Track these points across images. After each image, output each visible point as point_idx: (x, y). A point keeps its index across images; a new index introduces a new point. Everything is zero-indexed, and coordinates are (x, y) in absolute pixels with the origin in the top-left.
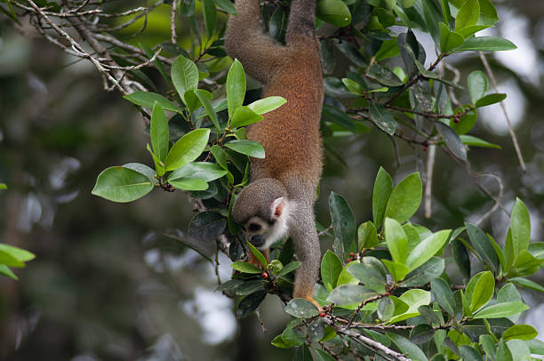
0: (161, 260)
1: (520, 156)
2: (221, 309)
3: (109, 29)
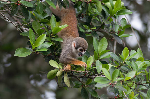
0: (35, 83)
2: (52, 97)
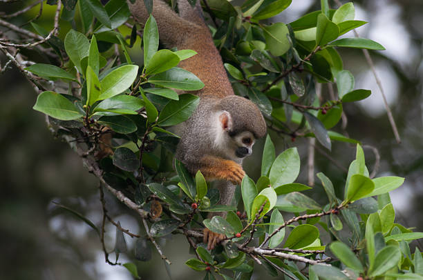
1: (395, 129)
3: (6, 16)
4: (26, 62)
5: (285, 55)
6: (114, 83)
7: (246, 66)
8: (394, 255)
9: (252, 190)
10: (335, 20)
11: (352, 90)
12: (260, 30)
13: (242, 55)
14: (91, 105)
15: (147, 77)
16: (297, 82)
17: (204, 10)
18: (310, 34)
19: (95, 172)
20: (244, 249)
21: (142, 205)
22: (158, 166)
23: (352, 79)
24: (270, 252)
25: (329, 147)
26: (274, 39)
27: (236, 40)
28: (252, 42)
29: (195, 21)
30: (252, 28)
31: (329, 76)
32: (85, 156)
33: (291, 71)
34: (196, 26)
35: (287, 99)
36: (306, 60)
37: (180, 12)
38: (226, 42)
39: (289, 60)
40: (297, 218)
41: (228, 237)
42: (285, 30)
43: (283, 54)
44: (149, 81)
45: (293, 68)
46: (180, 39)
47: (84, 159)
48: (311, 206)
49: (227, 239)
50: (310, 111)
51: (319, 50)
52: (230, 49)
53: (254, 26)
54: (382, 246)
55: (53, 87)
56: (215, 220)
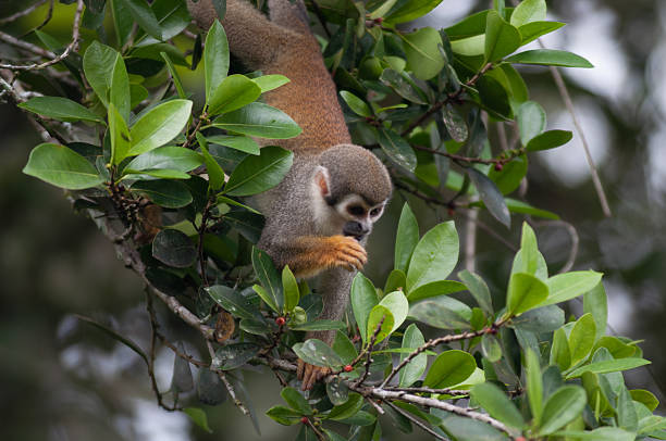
4: (28, 93)
5: (436, 77)
6: (153, 128)
7: (376, 96)
8: (574, 401)
9: (368, 295)
10: (514, 22)
11: (542, 132)
12: (397, 39)
13: (368, 79)
14: (117, 164)
15: (212, 118)
16: (455, 120)
17: (309, 9)
18: (475, 45)
19: (135, 266)
20: (358, 389)
21: (206, 318)
22: (235, 256)
23: (542, 114)
24: (396, 394)
25: (508, 223)
26: (419, 53)
27: (359, 55)
28: (385, 58)
29: (293, 27)
30: (385, 37)
31: (507, 111)
32: (119, 242)
33: (445, 103)
34: (294, 34)
35: (439, 147)
36: (470, 85)
37: (271, 13)
38: (343, 59)
39: (442, 86)
40: (435, 341)
41: (334, 370)
42: (436, 38)
43: (434, 76)
44: (214, 125)
45: (449, 98)
46: (270, 55)
47: (118, 247)
48: (453, 323)
49: (332, 373)
50: (477, 166)
51: (490, 68)
52: (349, 70)
53: (389, 34)
54: (559, 386)
55: (70, 133)
56: (310, 344)
